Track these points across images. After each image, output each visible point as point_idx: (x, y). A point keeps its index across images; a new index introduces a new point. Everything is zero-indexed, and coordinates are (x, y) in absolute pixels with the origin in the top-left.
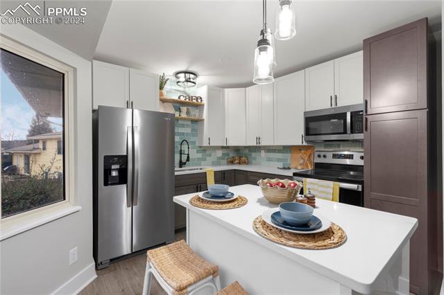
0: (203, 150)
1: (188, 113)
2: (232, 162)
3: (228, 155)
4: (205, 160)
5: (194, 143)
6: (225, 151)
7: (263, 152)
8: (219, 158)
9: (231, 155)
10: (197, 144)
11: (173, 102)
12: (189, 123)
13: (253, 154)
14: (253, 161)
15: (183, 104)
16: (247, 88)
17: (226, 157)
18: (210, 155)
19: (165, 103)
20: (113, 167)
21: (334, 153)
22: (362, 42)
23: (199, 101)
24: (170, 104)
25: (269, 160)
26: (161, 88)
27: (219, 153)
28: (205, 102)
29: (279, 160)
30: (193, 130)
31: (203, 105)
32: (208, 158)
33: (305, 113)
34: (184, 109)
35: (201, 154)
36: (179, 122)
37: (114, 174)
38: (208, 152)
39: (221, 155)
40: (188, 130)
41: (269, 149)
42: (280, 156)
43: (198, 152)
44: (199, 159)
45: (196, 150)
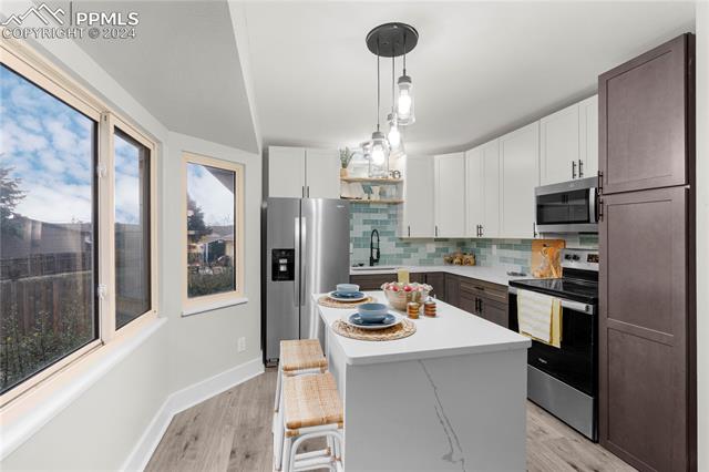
0: (407, 243)
1: (382, 193)
2: (451, 262)
3: (446, 250)
4: (409, 257)
5: (393, 233)
6: (441, 245)
7: (494, 247)
8: (429, 255)
9: (452, 250)
10: (397, 235)
11: (362, 181)
12: (385, 207)
13: (483, 251)
14: (482, 262)
15: (376, 182)
16: (468, 153)
17: (443, 254)
18: (416, 251)
19: (352, 184)
20: (281, 261)
21: (592, 253)
22: (597, 81)
23: (397, 176)
24: (359, 184)
25: (504, 260)
26: (344, 166)
27: (432, 248)
28: (404, 177)
29: (516, 261)
30: (390, 216)
31: (402, 182)
32: (412, 255)
33: (536, 189)
34: (376, 189)
35: (402, 249)
36: (372, 206)
37: (283, 268)
38: (413, 246)
39: (433, 250)
40: (384, 217)
41: (504, 244)
42: (517, 254)
43: (397, 245)
44: (399, 255)
45: (394, 243)
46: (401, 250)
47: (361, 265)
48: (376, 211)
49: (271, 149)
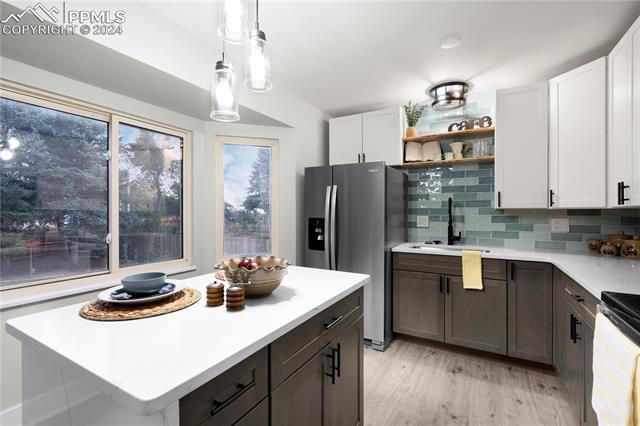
1: (466, 151)
4: (515, 236)
5: (487, 203)
8: (557, 236)
10: (494, 206)
11: (439, 138)
15: (457, 137)
17: (586, 235)
18: (530, 228)
20: (317, 231)
23: (486, 124)
26: (412, 123)
27: (560, 225)
28: (497, 124)
30: (481, 180)
31: (493, 131)
32: (522, 234)
34: (457, 147)
35: (503, 225)
36: (450, 168)
37: (319, 237)
39: (565, 230)
43: (494, 220)
44: (496, 234)
45: (489, 217)
46: (501, 227)
47: (437, 243)
48: (461, 175)
49: (332, 122)
